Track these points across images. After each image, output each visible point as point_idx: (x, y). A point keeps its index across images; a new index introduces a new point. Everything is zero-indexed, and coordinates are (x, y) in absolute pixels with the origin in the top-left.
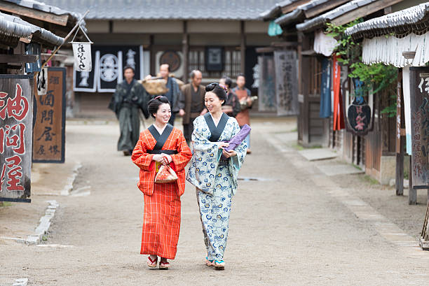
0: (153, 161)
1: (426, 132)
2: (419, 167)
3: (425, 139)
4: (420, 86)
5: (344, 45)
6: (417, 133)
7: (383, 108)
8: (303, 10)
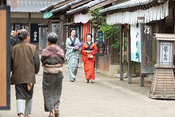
0: (87, 53)
1: (147, 51)
2: (144, 65)
3: (147, 54)
4: (145, 31)
5: (96, 18)
6: (144, 51)
7: (111, 45)
8: (70, 5)
